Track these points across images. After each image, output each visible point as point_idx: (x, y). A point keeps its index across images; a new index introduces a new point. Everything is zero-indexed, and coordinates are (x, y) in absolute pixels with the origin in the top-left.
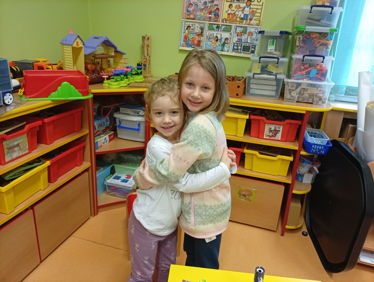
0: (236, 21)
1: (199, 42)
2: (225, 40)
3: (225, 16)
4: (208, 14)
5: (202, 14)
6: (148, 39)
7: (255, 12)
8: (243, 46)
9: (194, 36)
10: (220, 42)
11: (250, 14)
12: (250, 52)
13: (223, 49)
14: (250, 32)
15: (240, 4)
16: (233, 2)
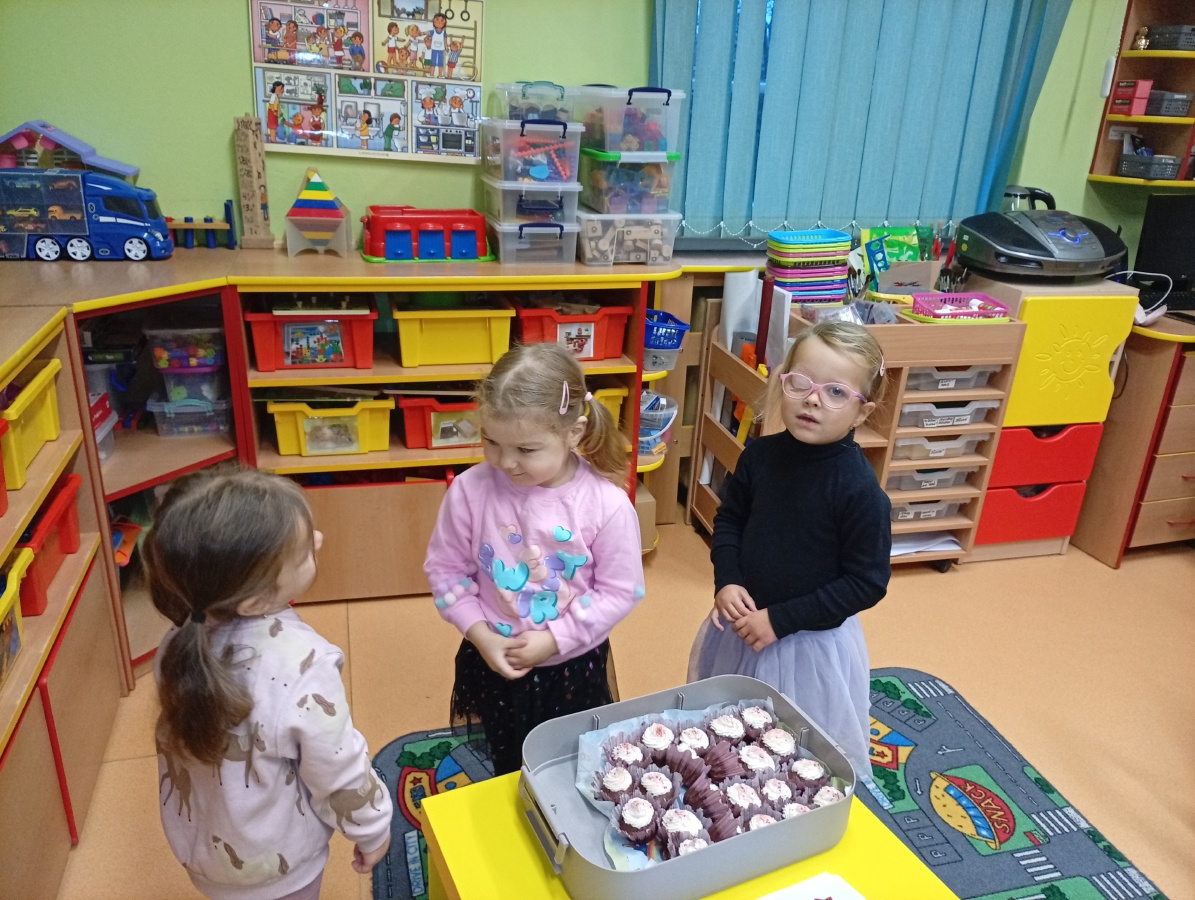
0: (415, 69)
1: (318, 126)
5: (315, 49)
7: (458, 45)
8: (444, 134)
9: (298, 111)
11: (448, 51)
12: (463, 150)
13: (390, 145)
14: (454, 99)
15: (418, 25)
16: (399, 16)
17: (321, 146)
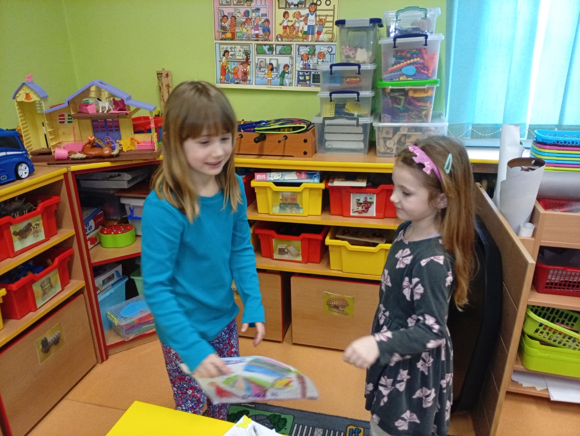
0: (297, 37)
1: (245, 74)
2: (284, 68)
3: (280, 30)
4: (253, 31)
5: (245, 30)
6: (167, 75)
7: (323, 21)
8: (313, 75)
9: (236, 65)
10: (277, 71)
11: (317, 25)
13: (283, 81)
14: (320, 53)
15: (299, 11)
16: (289, 8)
17: (247, 84)
